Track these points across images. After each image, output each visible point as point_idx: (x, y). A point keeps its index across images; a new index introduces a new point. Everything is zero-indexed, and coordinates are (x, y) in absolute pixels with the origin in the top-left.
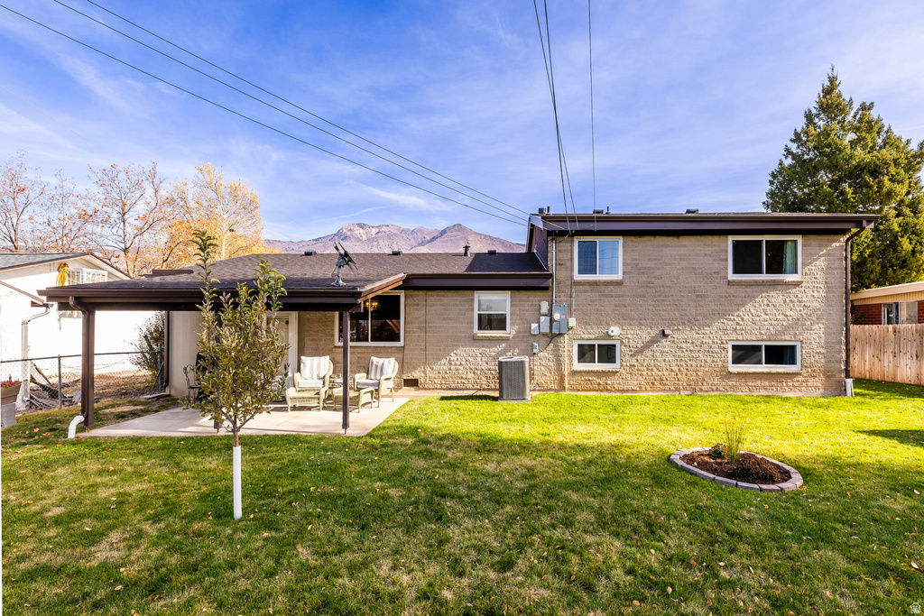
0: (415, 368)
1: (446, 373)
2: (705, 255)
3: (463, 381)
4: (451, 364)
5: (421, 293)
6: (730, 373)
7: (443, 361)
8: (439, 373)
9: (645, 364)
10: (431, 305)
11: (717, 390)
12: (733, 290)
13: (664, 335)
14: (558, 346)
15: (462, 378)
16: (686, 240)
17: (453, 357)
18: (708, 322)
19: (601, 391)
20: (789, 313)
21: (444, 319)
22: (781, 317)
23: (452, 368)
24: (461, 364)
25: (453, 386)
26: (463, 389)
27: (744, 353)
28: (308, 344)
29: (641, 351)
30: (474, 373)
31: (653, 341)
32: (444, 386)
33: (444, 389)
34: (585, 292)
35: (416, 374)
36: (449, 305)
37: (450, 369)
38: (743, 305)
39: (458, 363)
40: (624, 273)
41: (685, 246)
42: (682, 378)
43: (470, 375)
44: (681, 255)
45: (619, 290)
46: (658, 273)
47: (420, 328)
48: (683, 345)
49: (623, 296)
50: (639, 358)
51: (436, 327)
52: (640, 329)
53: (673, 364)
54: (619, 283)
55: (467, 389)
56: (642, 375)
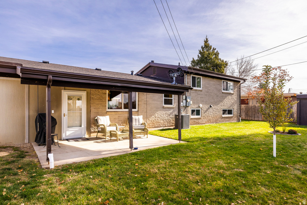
1: (154, 121)
2: (218, 84)
3: (160, 124)
4: (155, 118)
6: (222, 117)
7: (153, 117)
8: (151, 121)
9: (207, 115)
10: (148, 95)
11: (220, 122)
12: (223, 94)
13: (211, 107)
14: (187, 110)
15: (159, 123)
17: (156, 115)
18: (219, 103)
19: (197, 124)
20: (232, 101)
21: (153, 100)
23: (156, 119)
24: (159, 118)
25: (156, 126)
26: (160, 127)
27: (224, 112)
29: (206, 112)
30: (163, 121)
31: (208, 109)
33: (153, 128)
34: (194, 93)
36: (155, 95)
37: (155, 120)
38: (225, 99)
39: (158, 117)
40: (202, 88)
41: (214, 81)
42: (214, 119)
43: (162, 121)
44: (214, 84)
45: (201, 92)
46: (209, 88)
47: (145, 103)
48: (214, 110)
49: (202, 95)
50: (205, 114)
51: (150, 103)
52: (206, 105)
53: (212, 115)
54: (201, 91)
55: (161, 127)
56: (206, 119)
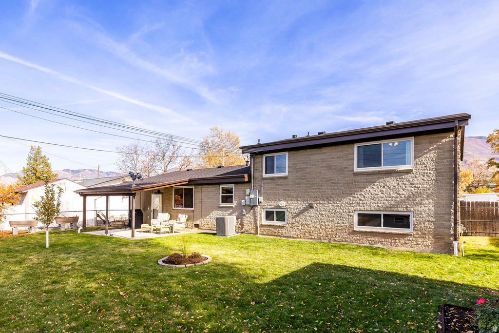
0: (198, 220)
1: (209, 222)
2: (338, 157)
5: (200, 186)
6: (355, 231)
7: (208, 217)
8: (206, 222)
9: (300, 223)
10: (203, 192)
11: (346, 241)
12: (358, 178)
14: (255, 212)
16: (325, 150)
17: (211, 215)
18: (339, 199)
19: (276, 236)
20: (401, 192)
21: (208, 198)
22: (395, 195)
23: (211, 220)
25: (211, 228)
28: (165, 208)
29: (298, 215)
31: (305, 210)
32: (208, 228)
34: (268, 183)
35: (198, 222)
36: (210, 192)
38: (365, 188)
39: (213, 218)
40: (289, 172)
41: (325, 153)
42: (323, 232)
44: (322, 159)
45: (286, 181)
46: (308, 170)
47: (199, 202)
48: (323, 213)
49: (288, 185)
50: (297, 219)
51: (205, 202)
52: (297, 203)
53: (317, 223)
54: (286, 178)
56: (298, 229)
